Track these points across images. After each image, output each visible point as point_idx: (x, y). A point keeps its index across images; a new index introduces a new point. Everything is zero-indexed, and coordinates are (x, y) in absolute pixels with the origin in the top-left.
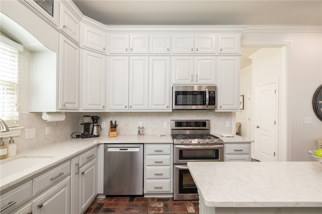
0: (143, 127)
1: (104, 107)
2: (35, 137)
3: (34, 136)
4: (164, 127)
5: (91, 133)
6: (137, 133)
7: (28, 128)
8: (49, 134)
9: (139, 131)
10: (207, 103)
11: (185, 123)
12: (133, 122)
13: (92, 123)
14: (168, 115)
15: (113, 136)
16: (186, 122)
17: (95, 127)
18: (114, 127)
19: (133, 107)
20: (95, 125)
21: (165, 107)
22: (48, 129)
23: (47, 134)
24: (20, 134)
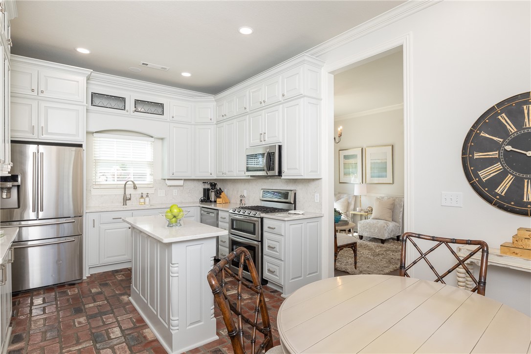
1: (211, 174)
3: (164, 195)
5: (210, 199)
7: (160, 189)
8: (176, 195)
9: (241, 200)
13: (211, 189)
20: (213, 191)
22: (175, 191)
23: (174, 195)
24: (153, 192)
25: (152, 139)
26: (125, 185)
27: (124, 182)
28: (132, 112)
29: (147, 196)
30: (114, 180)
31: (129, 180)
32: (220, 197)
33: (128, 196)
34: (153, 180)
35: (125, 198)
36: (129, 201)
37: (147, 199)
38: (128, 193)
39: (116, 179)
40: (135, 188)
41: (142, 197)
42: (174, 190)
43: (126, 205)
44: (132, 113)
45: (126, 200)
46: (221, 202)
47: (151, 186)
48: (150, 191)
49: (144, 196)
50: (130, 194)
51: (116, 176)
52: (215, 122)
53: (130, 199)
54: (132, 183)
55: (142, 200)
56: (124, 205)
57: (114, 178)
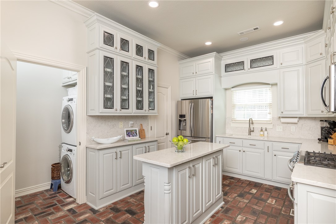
2: (282, 131)
7: (277, 125)
8: (294, 131)
23: (292, 131)
24: (272, 128)
27: (249, 119)
29: (266, 130)
30: (245, 118)
33: (252, 129)
36: (253, 132)
37: (266, 133)
38: (251, 127)
41: (262, 130)
42: (292, 127)
43: (250, 135)
45: (250, 132)
47: (270, 122)
48: (269, 127)
49: (264, 130)
51: (246, 115)
55: (262, 133)
56: (249, 135)
57: (245, 116)
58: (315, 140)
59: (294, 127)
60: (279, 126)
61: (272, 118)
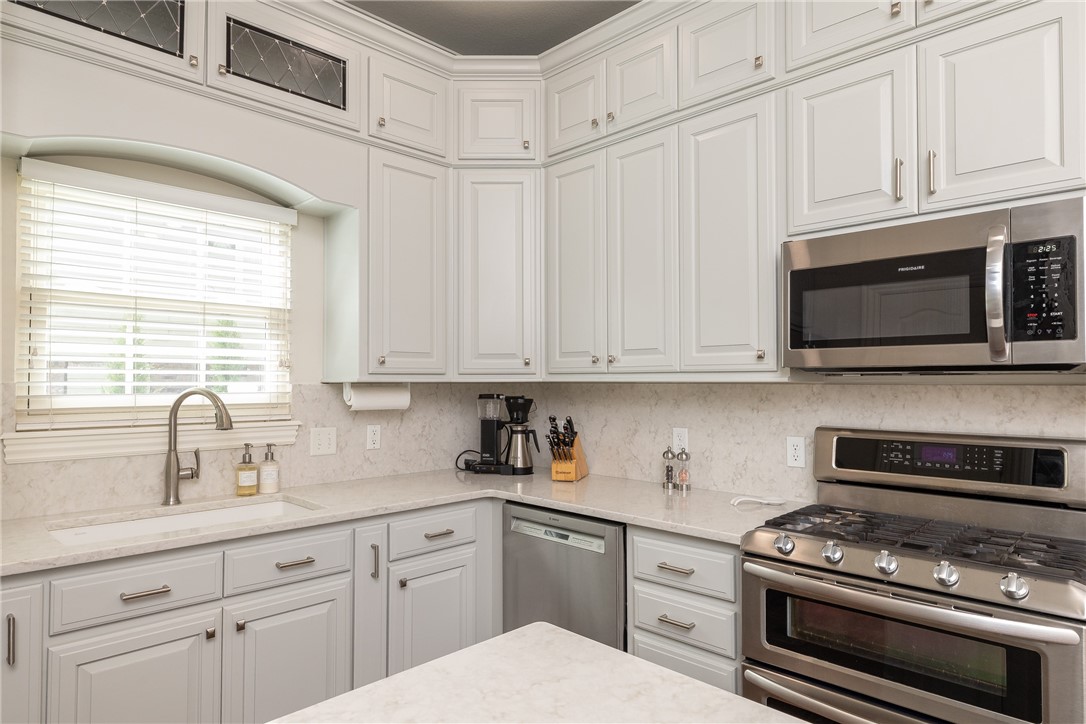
0: (683, 452)
1: (527, 364)
2: (334, 452)
3: (333, 450)
4: (791, 462)
5: (503, 459)
6: (659, 475)
7: (316, 426)
8: (377, 446)
9: (669, 470)
10: (996, 323)
11: (896, 449)
12: (653, 429)
13: (508, 423)
14: (808, 399)
15: (562, 477)
16: (905, 443)
17: (519, 439)
18: (564, 442)
19: (624, 362)
20: (519, 429)
21: (747, 358)
22: (373, 433)
23: (369, 446)
24: (293, 440)
25: (290, 216)
26: (175, 409)
27: (170, 399)
28: (213, 68)
29: (269, 456)
30: (120, 390)
31: (192, 386)
32: (568, 457)
33: (188, 462)
34: (289, 388)
35: (174, 471)
37: (269, 471)
38: (185, 444)
39: (129, 384)
40: (224, 422)
41: (247, 461)
43: (178, 501)
44: (214, 79)
45: (180, 478)
46: (572, 476)
47: (284, 413)
48: (281, 436)
49: (257, 457)
50: (197, 454)
51: (129, 371)
52: (540, 159)
53: (195, 475)
54: (208, 402)
55: (247, 478)
56: (167, 503)
57: (121, 378)
58: (435, 471)
59: (378, 428)
60: (324, 426)
61: (294, 387)
